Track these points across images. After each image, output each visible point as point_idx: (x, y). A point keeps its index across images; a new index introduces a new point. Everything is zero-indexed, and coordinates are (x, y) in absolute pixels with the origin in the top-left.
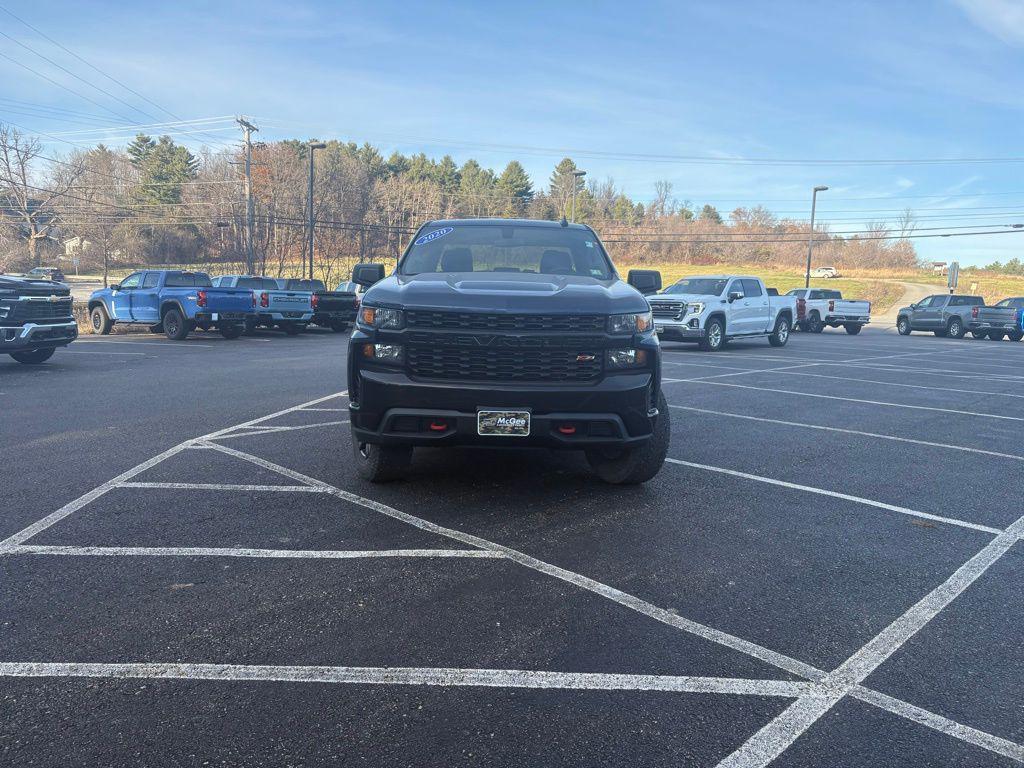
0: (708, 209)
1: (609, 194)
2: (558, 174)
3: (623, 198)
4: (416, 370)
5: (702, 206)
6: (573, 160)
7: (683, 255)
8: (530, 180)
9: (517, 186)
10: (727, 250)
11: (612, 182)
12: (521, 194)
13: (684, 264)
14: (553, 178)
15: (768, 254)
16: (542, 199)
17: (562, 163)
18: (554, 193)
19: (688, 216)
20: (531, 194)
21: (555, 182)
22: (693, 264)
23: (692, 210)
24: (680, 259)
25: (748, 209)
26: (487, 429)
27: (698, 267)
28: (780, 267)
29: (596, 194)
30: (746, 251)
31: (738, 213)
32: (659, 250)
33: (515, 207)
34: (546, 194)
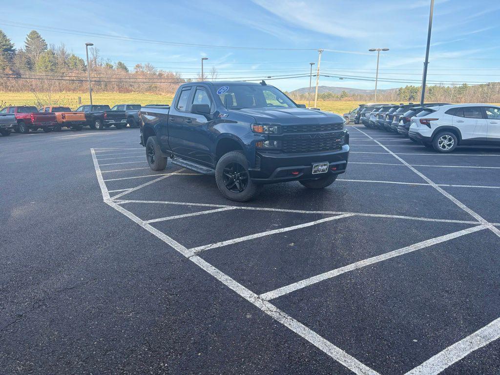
0: (120, 64)
1: (63, 53)
2: (29, 39)
3: (74, 56)
4: (286, 151)
5: (117, 62)
6: (38, 31)
7: (114, 88)
8: (12, 42)
9: (3, 46)
10: (136, 86)
11: (64, 46)
12: (6, 50)
13: (115, 92)
14: (26, 41)
15: (156, 87)
16: (21, 54)
17: (31, 33)
18: (28, 50)
19: (111, 67)
20: (14, 51)
21: (27, 44)
22: (119, 92)
23: (112, 64)
24: (112, 90)
25: (143, 65)
26: (315, 172)
27: (123, 94)
28: (163, 94)
29: (55, 52)
30: (145, 86)
31: (138, 66)
32: (100, 85)
33: (4, 58)
34: (24, 51)
